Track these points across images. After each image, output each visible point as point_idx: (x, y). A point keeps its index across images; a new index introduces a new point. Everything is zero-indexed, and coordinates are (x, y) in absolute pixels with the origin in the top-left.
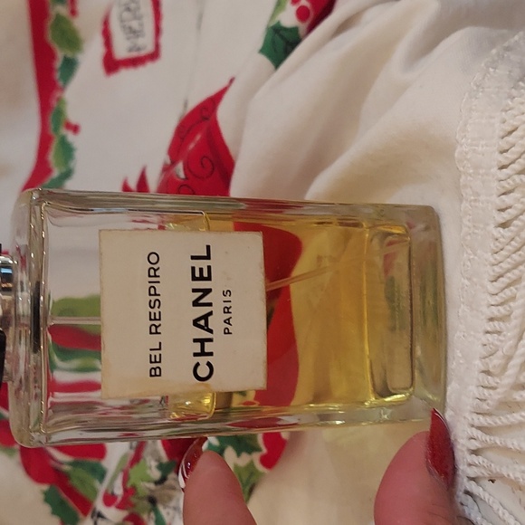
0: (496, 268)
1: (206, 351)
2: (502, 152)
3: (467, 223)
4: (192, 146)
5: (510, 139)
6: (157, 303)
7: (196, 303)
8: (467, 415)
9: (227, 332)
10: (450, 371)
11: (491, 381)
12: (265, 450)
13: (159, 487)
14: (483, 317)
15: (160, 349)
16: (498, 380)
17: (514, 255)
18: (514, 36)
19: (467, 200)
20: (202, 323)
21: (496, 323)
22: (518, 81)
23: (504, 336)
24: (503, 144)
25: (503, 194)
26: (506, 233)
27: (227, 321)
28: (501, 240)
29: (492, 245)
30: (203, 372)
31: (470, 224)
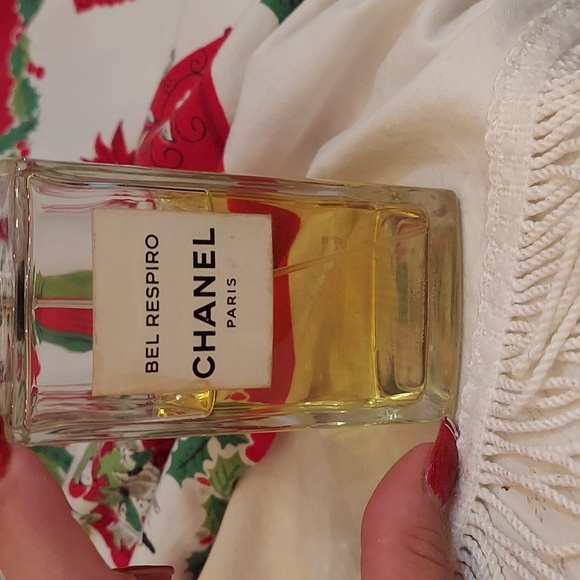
0: (523, 264)
1: (207, 345)
2: (537, 139)
3: (494, 213)
4: (179, 104)
5: (547, 125)
6: (155, 291)
7: (198, 293)
8: (484, 418)
9: (230, 325)
10: (464, 370)
11: (514, 385)
12: (251, 442)
13: (133, 477)
14: (506, 316)
15: (157, 342)
16: (521, 384)
17: (544, 252)
18: (551, 6)
19: (494, 188)
20: (204, 314)
21: (520, 323)
22: (558, 60)
23: (530, 337)
24: (540, 130)
25: (535, 184)
26: (538, 227)
27: (231, 313)
28: (531, 234)
29: (520, 240)
30: (204, 367)
31: (497, 215)
